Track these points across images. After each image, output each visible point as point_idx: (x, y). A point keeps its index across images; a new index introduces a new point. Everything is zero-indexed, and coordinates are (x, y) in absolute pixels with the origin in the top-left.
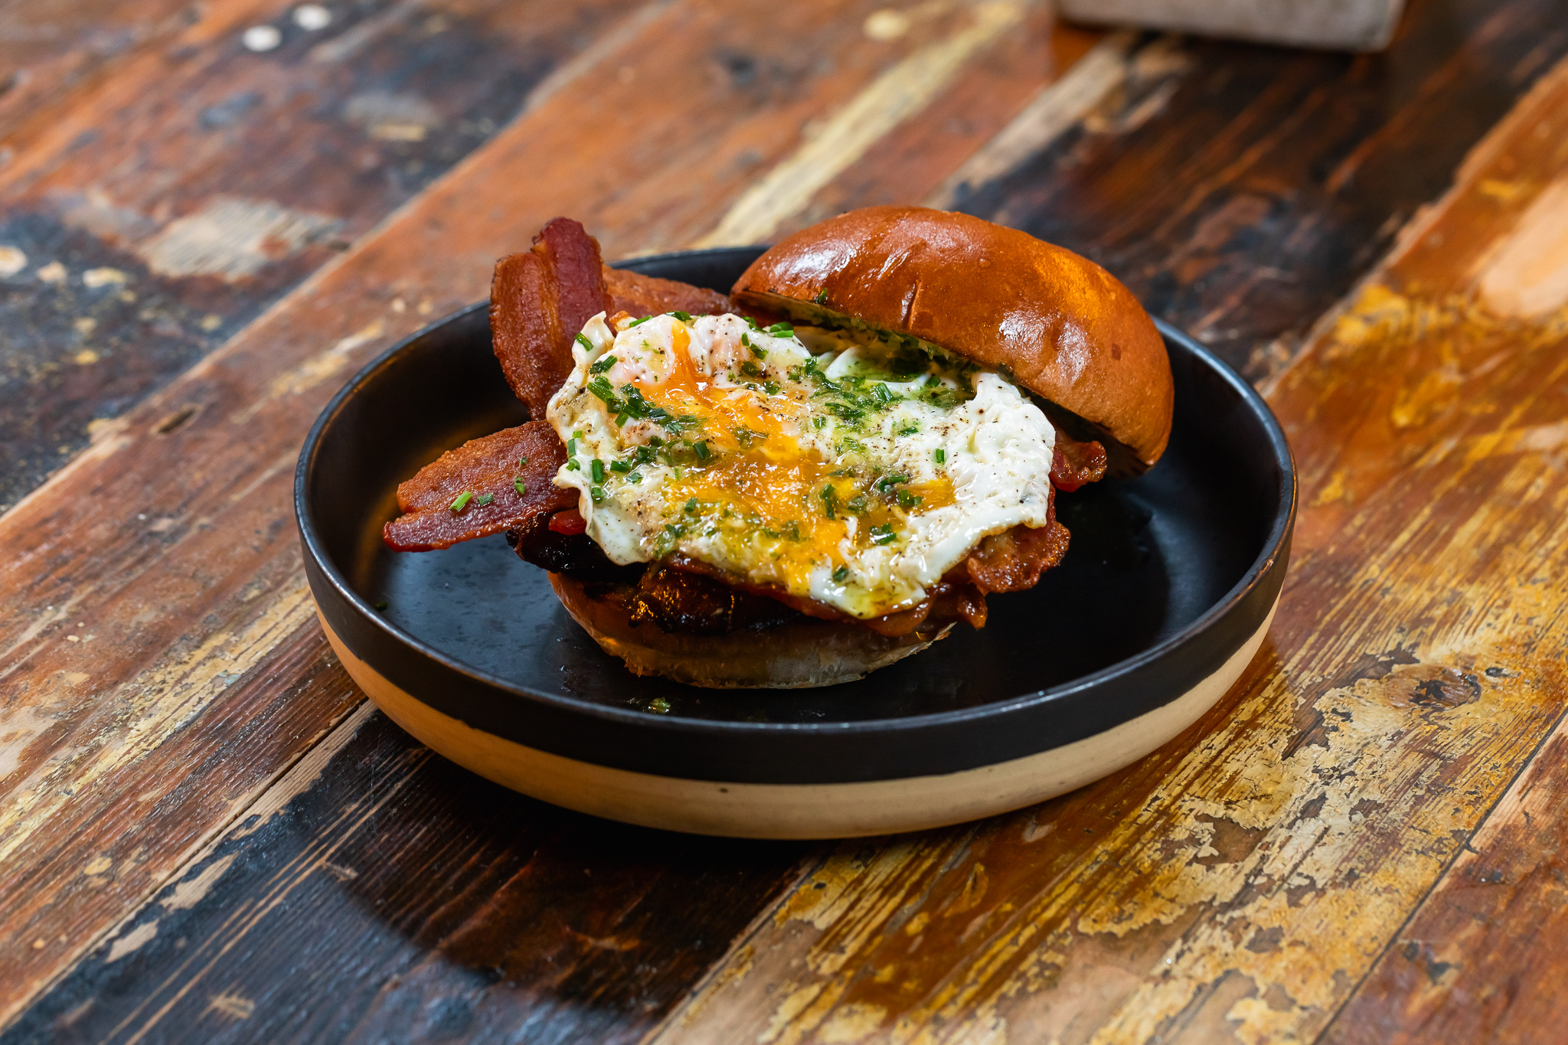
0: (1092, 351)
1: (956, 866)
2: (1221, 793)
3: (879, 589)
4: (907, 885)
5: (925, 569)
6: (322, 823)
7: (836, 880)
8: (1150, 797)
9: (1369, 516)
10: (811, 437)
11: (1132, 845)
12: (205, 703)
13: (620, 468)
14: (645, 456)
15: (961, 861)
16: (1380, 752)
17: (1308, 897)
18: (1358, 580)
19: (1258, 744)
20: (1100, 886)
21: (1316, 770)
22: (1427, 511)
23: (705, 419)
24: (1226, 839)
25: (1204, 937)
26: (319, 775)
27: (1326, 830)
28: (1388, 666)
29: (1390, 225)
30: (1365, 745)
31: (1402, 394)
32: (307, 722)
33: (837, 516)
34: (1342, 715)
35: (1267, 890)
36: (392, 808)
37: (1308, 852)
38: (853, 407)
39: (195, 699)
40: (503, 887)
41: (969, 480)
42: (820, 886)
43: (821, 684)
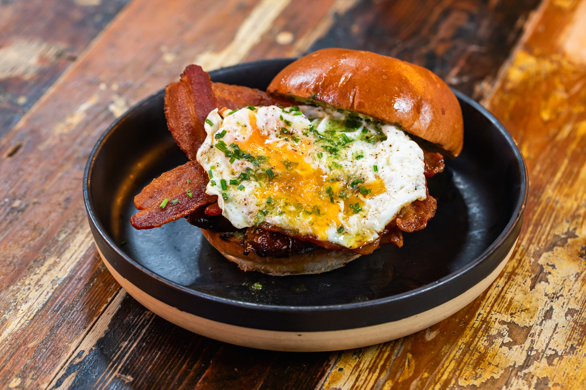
0: (434, 113)
1: (399, 355)
2: (507, 309)
3: (358, 235)
4: (379, 366)
5: (378, 224)
6: (113, 353)
7: (347, 366)
8: (477, 313)
9: (542, 166)
10: (317, 163)
11: (474, 339)
12: (50, 294)
13: (234, 183)
14: (245, 177)
15: (401, 352)
16: (572, 283)
17: (556, 360)
18: (544, 198)
19: (518, 283)
20: (464, 361)
21: (546, 295)
22: (566, 161)
23: (269, 157)
24: (514, 333)
25: (515, 384)
26: (107, 328)
27: (557, 325)
28: (565, 240)
29: (520, 22)
30: (565, 280)
31: (543, 104)
32: (97, 300)
33: (335, 201)
34: (551, 266)
35: (537, 358)
36: (143, 343)
37: (551, 337)
38: (333, 147)
39: (45, 293)
40: (200, 381)
41: (390, 181)
42: (341, 370)
43: (327, 271)
